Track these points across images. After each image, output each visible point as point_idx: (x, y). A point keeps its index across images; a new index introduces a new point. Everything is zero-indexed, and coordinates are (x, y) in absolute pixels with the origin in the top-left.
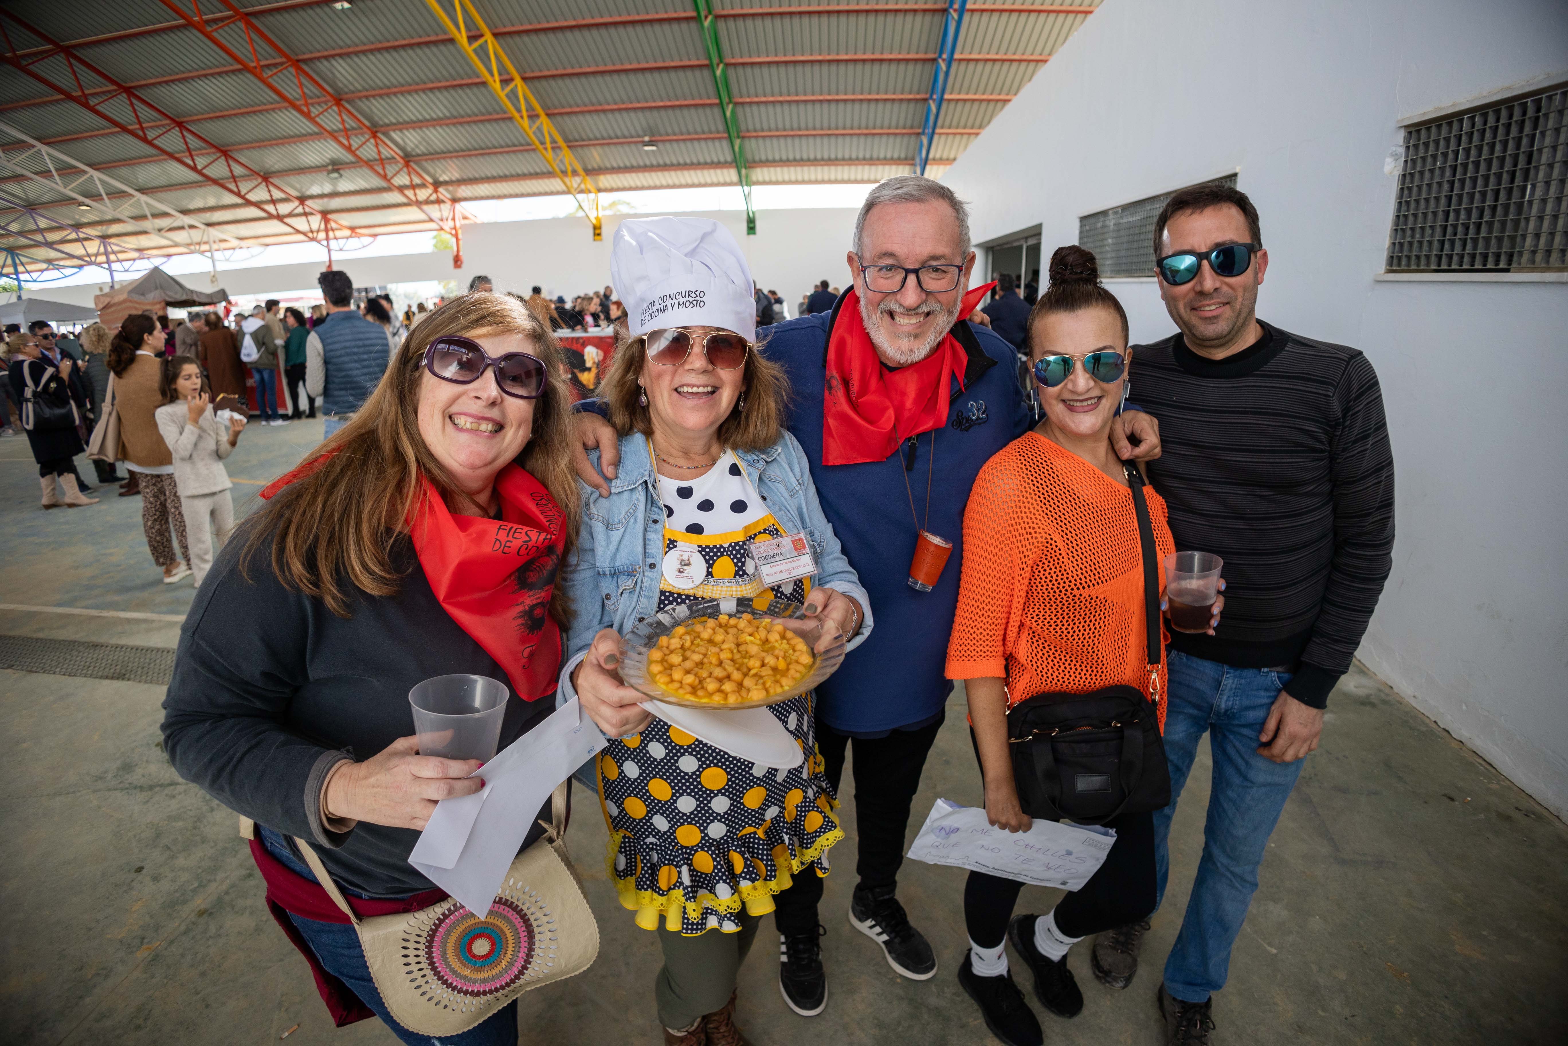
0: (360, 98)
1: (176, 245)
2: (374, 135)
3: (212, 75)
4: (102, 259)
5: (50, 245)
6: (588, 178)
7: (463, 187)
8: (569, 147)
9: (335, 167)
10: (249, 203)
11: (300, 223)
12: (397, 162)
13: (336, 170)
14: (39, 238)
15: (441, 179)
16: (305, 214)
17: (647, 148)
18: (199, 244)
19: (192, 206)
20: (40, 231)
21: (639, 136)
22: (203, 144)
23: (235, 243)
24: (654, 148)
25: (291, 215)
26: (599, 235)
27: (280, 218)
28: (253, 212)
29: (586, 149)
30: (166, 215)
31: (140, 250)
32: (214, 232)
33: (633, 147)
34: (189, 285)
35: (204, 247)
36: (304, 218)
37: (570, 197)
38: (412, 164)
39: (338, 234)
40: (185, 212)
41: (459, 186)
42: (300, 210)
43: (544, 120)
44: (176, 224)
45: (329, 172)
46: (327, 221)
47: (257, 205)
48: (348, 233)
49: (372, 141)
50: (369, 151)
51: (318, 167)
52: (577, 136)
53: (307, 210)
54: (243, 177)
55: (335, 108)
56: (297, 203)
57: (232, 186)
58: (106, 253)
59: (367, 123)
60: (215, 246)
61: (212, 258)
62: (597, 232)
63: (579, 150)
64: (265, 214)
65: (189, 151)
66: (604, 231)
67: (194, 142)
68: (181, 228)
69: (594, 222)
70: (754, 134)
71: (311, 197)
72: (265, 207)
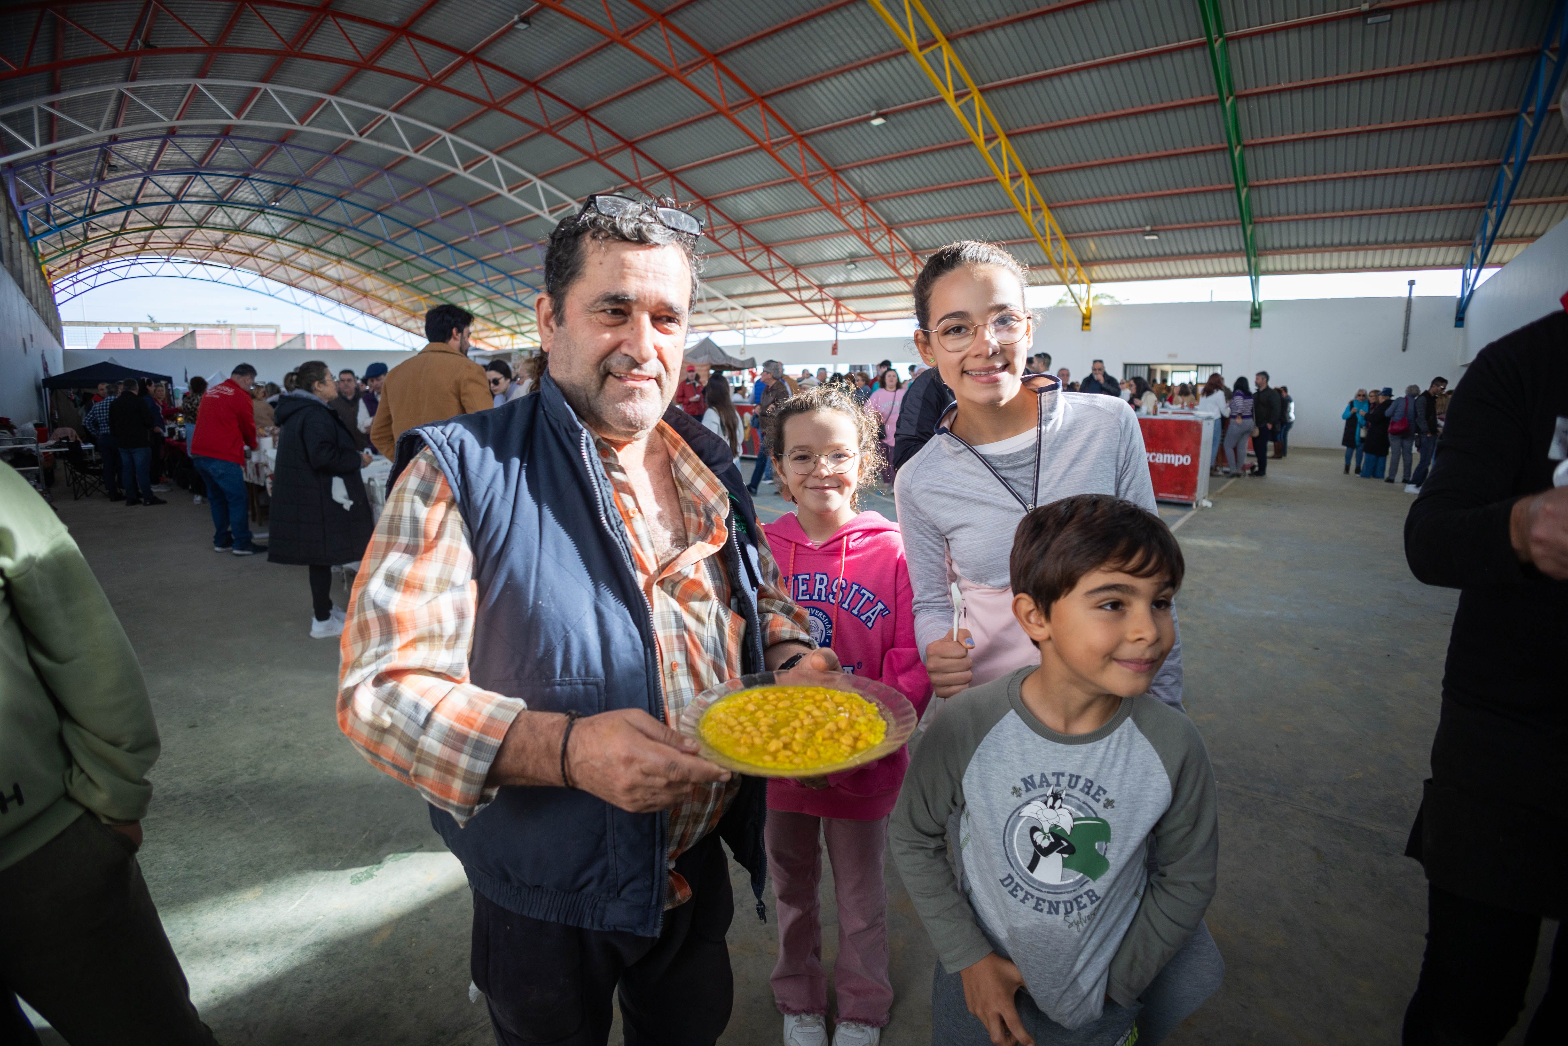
0: (881, 200)
1: (720, 323)
2: (889, 232)
3: (769, 186)
6: (1083, 269)
8: (1067, 238)
9: (853, 259)
10: (781, 290)
11: (817, 308)
12: (905, 255)
13: (853, 263)
16: (822, 300)
17: (1147, 238)
18: (736, 323)
19: (735, 292)
21: (1140, 226)
22: (753, 242)
23: (762, 322)
24: (1155, 237)
25: (810, 300)
26: (1088, 324)
27: (802, 302)
28: (784, 297)
29: (1083, 240)
30: (716, 298)
32: (749, 314)
33: (1133, 237)
34: (729, 354)
35: (740, 326)
36: (820, 304)
37: (1064, 287)
38: (918, 256)
39: (846, 317)
40: (730, 297)
42: (818, 296)
43: (1046, 213)
44: (722, 306)
45: (847, 264)
46: (838, 306)
47: (787, 291)
48: (853, 317)
49: (887, 237)
50: (883, 245)
51: (838, 260)
52: (1076, 228)
53: (824, 296)
54: (779, 269)
55: (860, 209)
56: (816, 290)
57: (770, 276)
59: (885, 221)
60: (748, 325)
61: (744, 334)
62: (1086, 321)
63: (1077, 241)
64: (791, 299)
65: (743, 247)
66: (1094, 321)
67: (747, 240)
68: (725, 309)
69: (1085, 311)
70: (1270, 219)
71: (829, 285)
72: (792, 293)
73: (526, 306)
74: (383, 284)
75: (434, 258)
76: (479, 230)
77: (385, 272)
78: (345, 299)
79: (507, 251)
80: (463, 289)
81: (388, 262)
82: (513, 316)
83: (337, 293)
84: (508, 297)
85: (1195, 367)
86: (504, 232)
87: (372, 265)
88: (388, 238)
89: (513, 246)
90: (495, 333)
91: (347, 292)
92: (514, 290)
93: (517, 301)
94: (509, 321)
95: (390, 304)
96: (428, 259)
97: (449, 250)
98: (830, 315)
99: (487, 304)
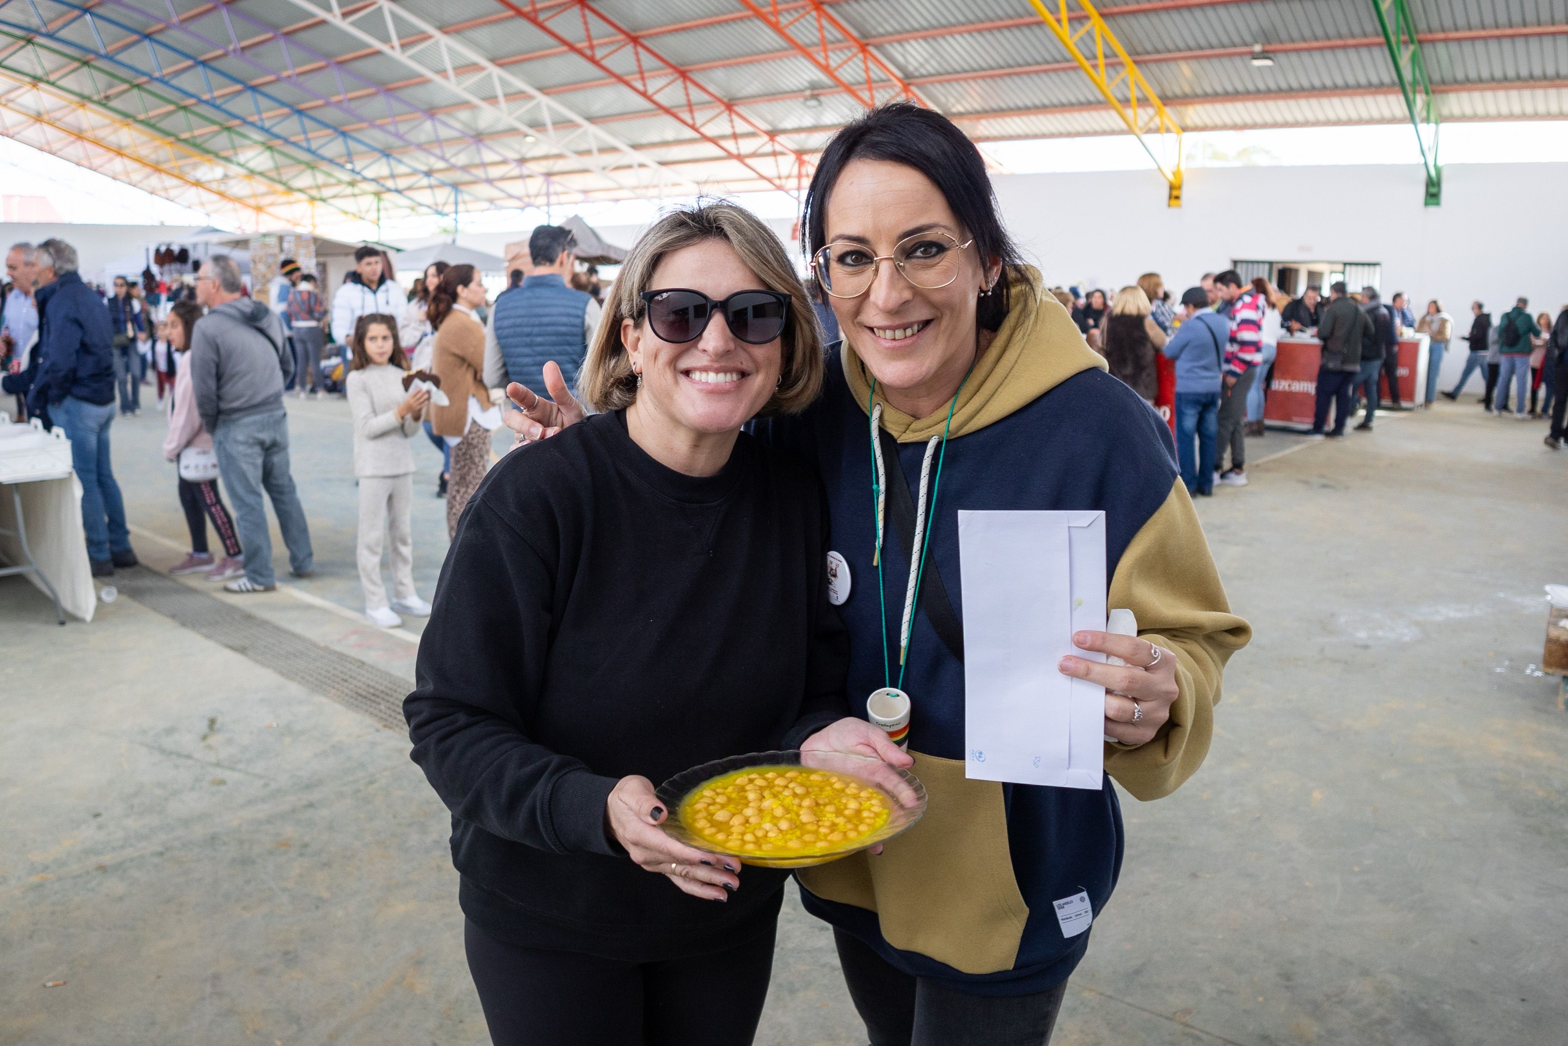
1: (621, 188)
2: (863, 48)
4: (542, 200)
5: (490, 181)
6: (1168, 110)
7: (984, 122)
8: (1136, 62)
9: (815, 92)
10: (704, 138)
11: (766, 166)
12: (892, 87)
13: (815, 97)
14: (480, 173)
15: (954, 110)
16: (774, 154)
17: (1257, 63)
18: (646, 187)
19: (644, 140)
20: (484, 165)
21: (1246, 44)
22: (659, 64)
24: (1268, 63)
25: (754, 155)
26: (1177, 198)
27: (740, 158)
28: (710, 150)
29: (1164, 67)
30: (614, 150)
31: (585, 192)
33: (1238, 61)
34: (609, 239)
35: (653, 192)
36: (771, 159)
37: (1132, 138)
38: (913, 88)
40: (636, 147)
41: (979, 119)
42: (768, 148)
43: (1096, 24)
44: (625, 161)
45: (806, 99)
46: (801, 164)
47: (713, 140)
49: (861, 56)
50: (852, 69)
51: (793, 92)
52: (1149, 47)
53: (778, 148)
54: (704, 104)
55: (814, 13)
56: (766, 138)
57: (686, 117)
58: (548, 195)
59: (855, 33)
62: (1175, 193)
63: (1153, 67)
64: (722, 153)
65: (641, 72)
66: (1186, 193)
67: (648, 60)
68: (630, 167)
69: (1171, 177)
70: (1441, 36)
71: (784, 131)
72: (724, 143)
73: (323, 158)
74: (107, 121)
75: (175, 82)
76: (241, 38)
77: (104, 102)
78: (48, 143)
79: (285, 74)
80: (229, 129)
81: (111, 86)
82: (309, 172)
83: (34, 132)
84: (295, 144)
85: (1340, 267)
86: (281, 43)
87: (87, 92)
88: (102, 51)
89: (295, 66)
90: (284, 199)
91: (51, 132)
92: (305, 132)
93: (309, 150)
94: (305, 180)
95: (119, 152)
96: (166, 83)
97: (200, 69)
98: (788, 177)
99: (268, 154)
